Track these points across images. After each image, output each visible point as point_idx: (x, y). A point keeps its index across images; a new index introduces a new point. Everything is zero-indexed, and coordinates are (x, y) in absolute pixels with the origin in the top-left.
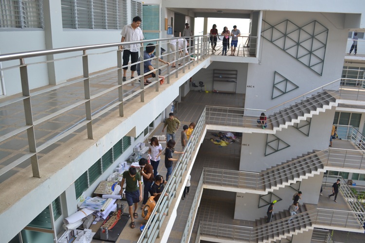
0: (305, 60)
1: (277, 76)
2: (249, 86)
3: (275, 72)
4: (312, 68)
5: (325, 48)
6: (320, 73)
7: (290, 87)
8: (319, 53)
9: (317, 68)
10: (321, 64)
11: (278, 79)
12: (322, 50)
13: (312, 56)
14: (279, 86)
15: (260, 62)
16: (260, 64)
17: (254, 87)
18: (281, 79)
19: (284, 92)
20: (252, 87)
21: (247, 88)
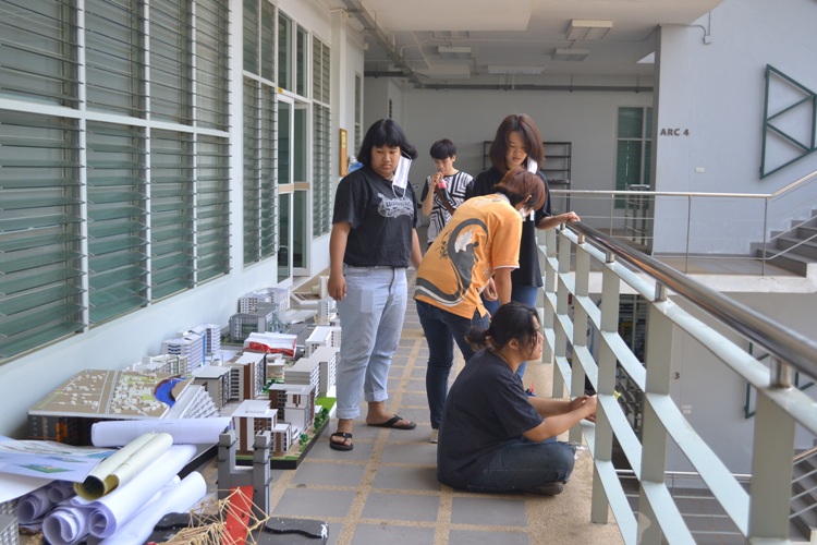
1: (775, 86)
2: (670, 132)
3: (769, 67)
11: (780, 97)
14: (787, 125)
15: (707, 33)
16: (707, 39)
17: (686, 132)
18: (792, 97)
19: (808, 145)
20: (681, 132)
21: (661, 139)
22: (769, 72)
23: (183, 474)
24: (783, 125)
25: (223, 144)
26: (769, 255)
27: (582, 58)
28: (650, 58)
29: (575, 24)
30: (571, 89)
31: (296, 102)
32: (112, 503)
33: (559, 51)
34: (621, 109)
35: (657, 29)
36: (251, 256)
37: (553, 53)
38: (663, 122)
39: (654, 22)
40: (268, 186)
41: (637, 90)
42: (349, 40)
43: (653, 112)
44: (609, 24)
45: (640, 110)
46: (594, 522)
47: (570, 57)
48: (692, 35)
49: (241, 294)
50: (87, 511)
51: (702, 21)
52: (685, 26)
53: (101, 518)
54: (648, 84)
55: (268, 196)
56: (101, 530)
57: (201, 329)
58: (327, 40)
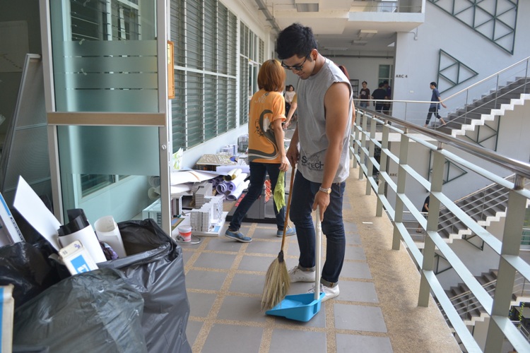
0: (486, 30)
1: (443, 58)
2: (400, 76)
3: (441, 50)
4: (498, 42)
5: (516, 10)
6: (510, 50)
7: (464, 74)
8: (508, 19)
9: (505, 43)
10: (511, 36)
11: (445, 62)
12: (512, 14)
13: (497, 24)
14: (447, 74)
15: (416, 35)
16: (416, 38)
17: (406, 76)
18: (450, 62)
19: (456, 82)
20: (404, 76)
21: (396, 79)
22: (441, 52)
23: (245, 180)
24: (445, 74)
25: (234, 81)
26: (437, 126)
27: (364, 44)
28: (393, 45)
29: (362, 31)
30: (359, 57)
31: (254, 64)
32: (234, 182)
33: (355, 42)
34: (380, 66)
35: (395, 34)
36: (241, 123)
37: (352, 42)
38: (397, 72)
39: (394, 31)
40: (246, 96)
41: (387, 57)
42: (271, 39)
43: (393, 67)
44: (376, 32)
45: (389, 66)
46: (367, 194)
47: (359, 44)
48: (410, 36)
49: (238, 136)
50: (227, 184)
51: (414, 30)
52: (407, 32)
53: (232, 186)
54: (391, 55)
55: (246, 100)
56: (231, 189)
57: (231, 145)
58: (263, 40)
